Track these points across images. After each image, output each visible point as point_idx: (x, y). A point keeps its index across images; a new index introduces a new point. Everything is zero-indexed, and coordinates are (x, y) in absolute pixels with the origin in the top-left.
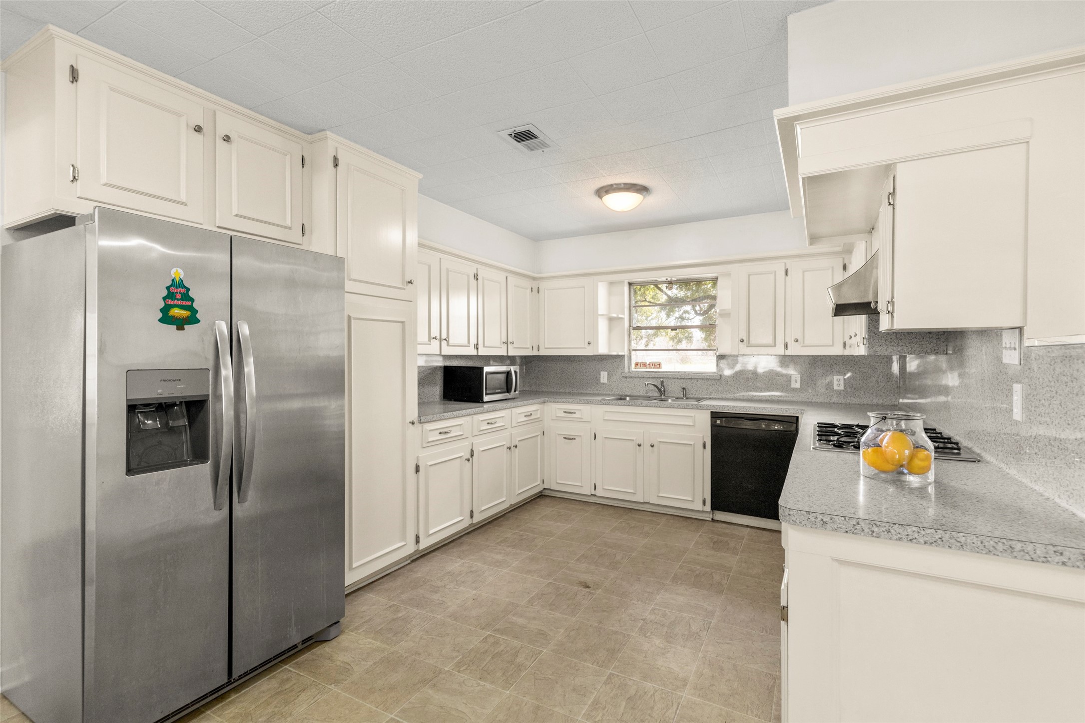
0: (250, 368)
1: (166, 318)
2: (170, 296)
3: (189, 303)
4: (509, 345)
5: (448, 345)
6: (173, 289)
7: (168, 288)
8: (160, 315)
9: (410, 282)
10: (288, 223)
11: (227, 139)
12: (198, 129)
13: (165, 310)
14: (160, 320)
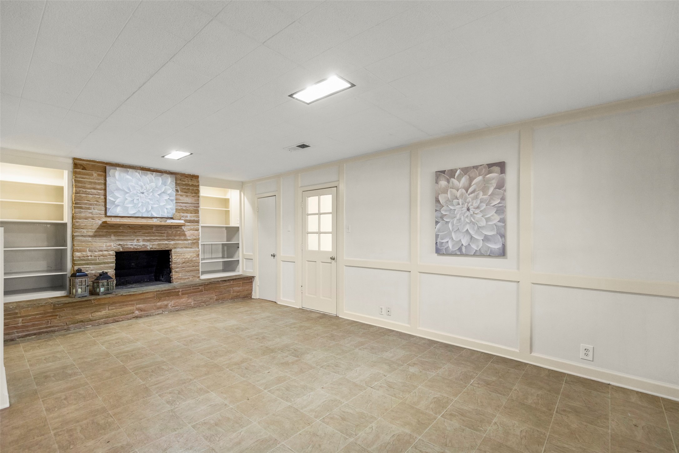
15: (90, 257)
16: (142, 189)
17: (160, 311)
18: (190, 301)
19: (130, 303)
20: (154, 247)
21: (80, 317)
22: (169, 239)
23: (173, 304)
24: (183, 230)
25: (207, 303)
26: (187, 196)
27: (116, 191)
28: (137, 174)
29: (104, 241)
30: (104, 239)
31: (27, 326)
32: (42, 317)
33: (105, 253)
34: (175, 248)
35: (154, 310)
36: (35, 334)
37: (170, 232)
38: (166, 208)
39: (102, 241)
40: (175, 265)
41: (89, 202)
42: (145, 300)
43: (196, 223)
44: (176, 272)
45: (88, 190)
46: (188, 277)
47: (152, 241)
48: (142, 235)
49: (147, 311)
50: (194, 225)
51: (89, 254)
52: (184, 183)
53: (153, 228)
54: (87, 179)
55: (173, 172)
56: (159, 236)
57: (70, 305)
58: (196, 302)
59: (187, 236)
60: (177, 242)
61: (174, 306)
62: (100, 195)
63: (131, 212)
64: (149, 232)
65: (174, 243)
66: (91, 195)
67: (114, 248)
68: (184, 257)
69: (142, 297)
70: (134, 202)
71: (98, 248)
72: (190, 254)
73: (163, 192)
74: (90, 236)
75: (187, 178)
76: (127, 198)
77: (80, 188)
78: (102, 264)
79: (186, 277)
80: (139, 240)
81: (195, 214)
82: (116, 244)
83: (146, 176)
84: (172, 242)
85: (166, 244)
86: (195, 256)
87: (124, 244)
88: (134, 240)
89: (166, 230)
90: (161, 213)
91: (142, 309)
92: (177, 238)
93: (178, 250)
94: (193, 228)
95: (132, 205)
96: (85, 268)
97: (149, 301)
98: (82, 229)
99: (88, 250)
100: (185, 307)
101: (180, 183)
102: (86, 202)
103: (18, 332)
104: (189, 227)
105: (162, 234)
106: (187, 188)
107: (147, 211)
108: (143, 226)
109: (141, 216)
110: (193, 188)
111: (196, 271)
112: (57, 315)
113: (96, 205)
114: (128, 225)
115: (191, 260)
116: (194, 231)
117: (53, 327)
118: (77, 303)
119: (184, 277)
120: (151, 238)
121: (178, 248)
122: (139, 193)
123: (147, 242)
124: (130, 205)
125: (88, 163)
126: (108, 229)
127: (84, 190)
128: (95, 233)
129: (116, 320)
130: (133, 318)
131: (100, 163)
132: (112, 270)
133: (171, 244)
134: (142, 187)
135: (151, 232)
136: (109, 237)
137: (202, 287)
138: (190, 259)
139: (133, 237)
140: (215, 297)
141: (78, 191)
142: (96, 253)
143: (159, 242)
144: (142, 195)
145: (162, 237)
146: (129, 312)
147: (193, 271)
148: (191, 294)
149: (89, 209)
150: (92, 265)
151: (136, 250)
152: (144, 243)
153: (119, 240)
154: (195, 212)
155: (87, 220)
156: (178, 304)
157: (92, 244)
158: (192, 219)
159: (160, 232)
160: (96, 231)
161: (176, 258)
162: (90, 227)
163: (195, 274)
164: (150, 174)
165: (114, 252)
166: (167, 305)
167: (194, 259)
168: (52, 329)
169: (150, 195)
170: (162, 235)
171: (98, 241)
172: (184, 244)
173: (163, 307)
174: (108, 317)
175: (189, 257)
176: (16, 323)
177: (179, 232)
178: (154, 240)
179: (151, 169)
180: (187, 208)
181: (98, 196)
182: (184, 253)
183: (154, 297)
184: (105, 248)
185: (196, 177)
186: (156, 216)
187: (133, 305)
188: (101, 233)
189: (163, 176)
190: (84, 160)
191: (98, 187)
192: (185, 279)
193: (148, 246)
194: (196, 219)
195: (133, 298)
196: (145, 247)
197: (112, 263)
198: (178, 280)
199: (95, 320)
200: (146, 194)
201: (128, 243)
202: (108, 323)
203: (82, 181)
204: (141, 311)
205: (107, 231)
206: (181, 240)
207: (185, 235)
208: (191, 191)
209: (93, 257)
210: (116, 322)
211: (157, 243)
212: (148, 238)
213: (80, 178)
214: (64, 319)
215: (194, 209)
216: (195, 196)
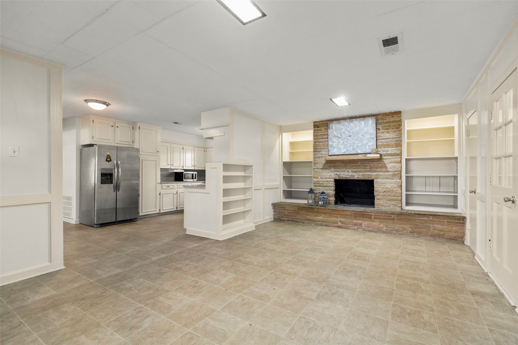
0: (120, 170)
1: (107, 161)
2: (107, 157)
3: (110, 158)
4: (195, 167)
5: (173, 166)
6: (108, 156)
7: (107, 156)
8: (106, 160)
9: (158, 152)
10: (130, 141)
11: (117, 127)
12: (112, 126)
13: (106, 159)
14: (106, 161)
15: (321, 182)
16: (350, 133)
17: (356, 227)
18: (382, 225)
19: (335, 215)
20: (360, 177)
21: (309, 217)
22: (372, 171)
23: (366, 224)
24: (385, 163)
25: (399, 233)
26: (388, 132)
27: (333, 138)
28: (346, 123)
29: (328, 172)
30: (328, 171)
31: (289, 216)
32: (294, 212)
33: (328, 179)
34: (377, 178)
35: (352, 225)
36: (291, 221)
37: (372, 165)
38: (368, 145)
39: (327, 171)
40: (377, 193)
41: (320, 147)
42: (345, 216)
43: (397, 156)
44: (378, 199)
45: (320, 140)
46: (389, 205)
47: (358, 172)
48: (351, 168)
49: (346, 225)
50: (395, 158)
51: (320, 180)
52: (385, 121)
53: (358, 162)
54: (319, 133)
55: (375, 114)
56: (364, 168)
57: (305, 209)
58: (387, 228)
59: (388, 168)
60: (378, 173)
61: (367, 226)
62: (326, 142)
63: (343, 151)
64: (356, 165)
65: (375, 174)
66: (321, 142)
67: (333, 176)
68: (384, 186)
69: (343, 213)
70: (344, 144)
71: (324, 176)
72: (391, 184)
73: (365, 133)
74: (321, 169)
75: (388, 116)
76: (340, 141)
77: (316, 139)
78: (327, 187)
79: (387, 205)
80: (349, 171)
81: (396, 147)
82: (334, 174)
83: (352, 123)
84: (374, 174)
85: (369, 175)
86: (396, 186)
87: (339, 174)
88: (345, 171)
89: (369, 163)
90: (364, 150)
91: (343, 222)
92: (379, 170)
93: (379, 180)
94: (394, 161)
95: (343, 146)
96: (318, 188)
97: (348, 217)
98: (317, 164)
99: (320, 178)
100: (377, 230)
101: (381, 122)
102: (319, 147)
103: (286, 218)
104: (390, 160)
105: (365, 166)
106: (388, 125)
107: (354, 149)
108: (351, 161)
109: (349, 154)
110: (394, 124)
111: (398, 201)
112: (299, 213)
113: (324, 148)
114: (341, 161)
115: (392, 191)
116: (395, 164)
117: (297, 219)
118: (308, 209)
119: (385, 204)
120: (357, 170)
121: (379, 178)
122: (348, 137)
123: (354, 173)
124: (342, 146)
125: (320, 123)
126: (330, 164)
127: (318, 140)
128: (323, 166)
129: (327, 225)
130: (337, 227)
131: (326, 121)
132: (332, 191)
133: (373, 175)
134: (349, 132)
135: (357, 165)
136: (330, 169)
137: (395, 216)
138: (391, 189)
139: (344, 170)
140: (410, 228)
141: (315, 141)
142: (324, 180)
143: (364, 173)
144: (349, 138)
145: (366, 169)
146: (334, 222)
147: (394, 200)
148: (383, 220)
149: (320, 151)
150: (322, 187)
151: (347, 179)
152: (352, 174)
153: (336, 171)
154: (396, 145)
155: (319, 159)
156: (371, 225)
157: (322, 174)
158: (393, 152)
159: (364, 165)
160: (323, 165)
161: (377, 187)
162: (320, 163)
163: (396, 204)
164: (355, 120)
165: (333, 179)
166: (361, 224)
167: (395, 189)
168: (297, 220)
169: (355, 137)
170: (365, 168)
171: (325, 172)
172: (385, 175)
173: (358, 225)
174: (322, 221)
175: (390, 187)
176: (285, 212)
177: (380, 165)
178: (359, 171)
179: (357, 116)
180: (389, 143)
181: (325, 143)
182: (385, 183)
183: (352, 215)
184: (328, 177)
185: (399, 113)
186: (360, 152)
187: (337, 217)
188: (326, 167)
189: (365, 120)
190: (318, 122)
191: (325, 137)
192: (386, 206)
193: (355, 176)
194: (397, 152)
195: (337, 213)
196: (353, 177)
197: (332, 186)
198: (379, 206)
199: (316, 221)
200: (352, 136)
201: (342, 174)
202: (323, 226)
203: (316, 135)
204: (343, 223)
205: (329, 165)
206: (383, 171)
207: (386, 167)
208: (392, 127)
209: (322, 182)
210: (326, 226)
211: (362, 174)
212: (355, 170)
213: (316, 133)
214: (302, 216)
215: (395, 143)
216: (397, 130)
